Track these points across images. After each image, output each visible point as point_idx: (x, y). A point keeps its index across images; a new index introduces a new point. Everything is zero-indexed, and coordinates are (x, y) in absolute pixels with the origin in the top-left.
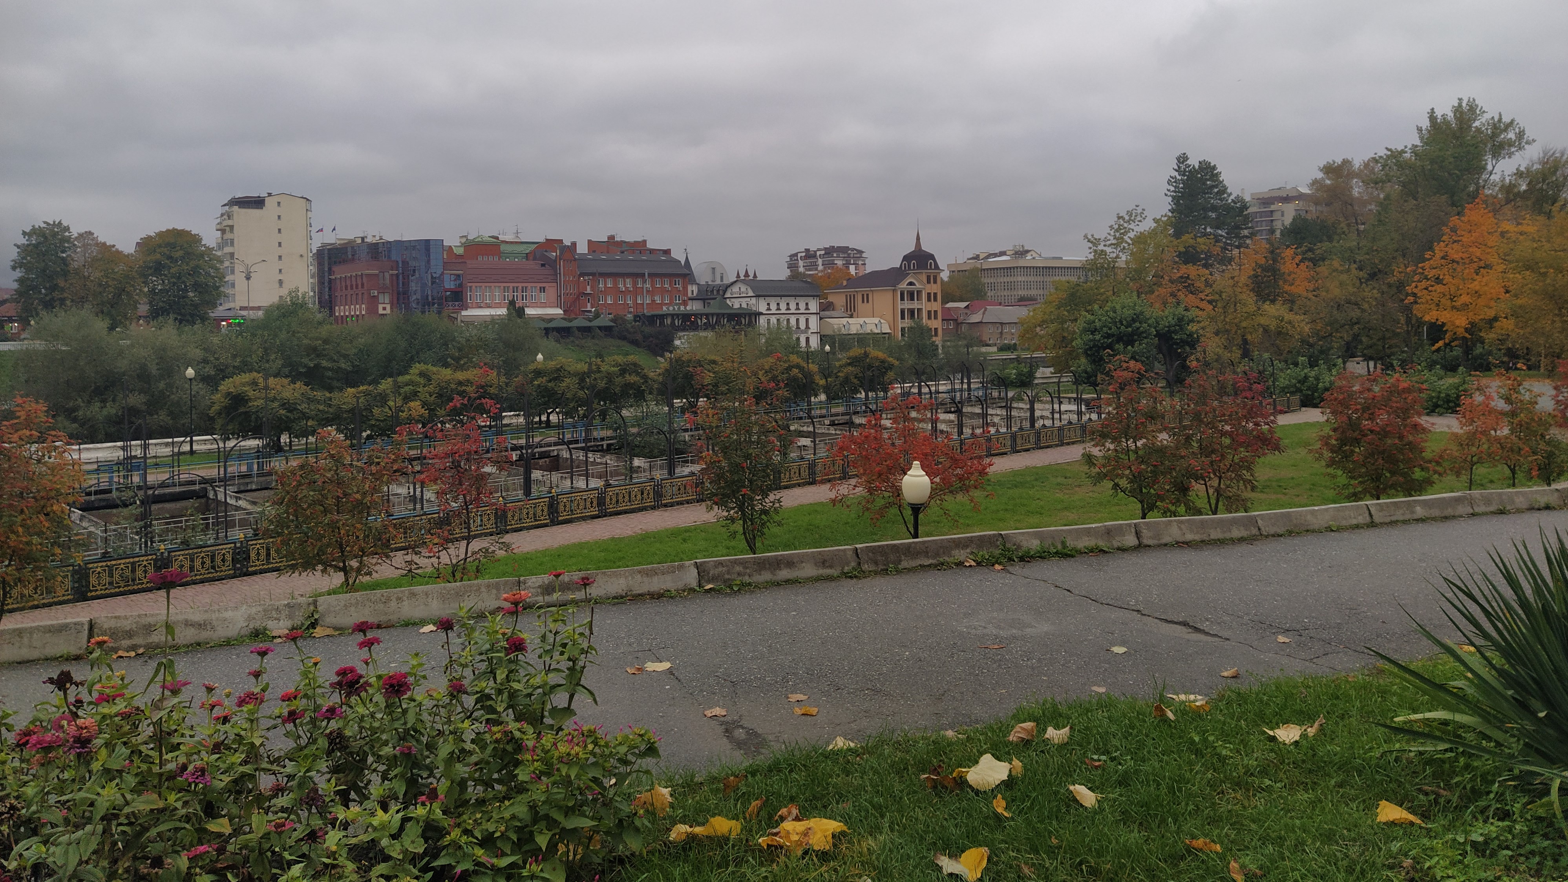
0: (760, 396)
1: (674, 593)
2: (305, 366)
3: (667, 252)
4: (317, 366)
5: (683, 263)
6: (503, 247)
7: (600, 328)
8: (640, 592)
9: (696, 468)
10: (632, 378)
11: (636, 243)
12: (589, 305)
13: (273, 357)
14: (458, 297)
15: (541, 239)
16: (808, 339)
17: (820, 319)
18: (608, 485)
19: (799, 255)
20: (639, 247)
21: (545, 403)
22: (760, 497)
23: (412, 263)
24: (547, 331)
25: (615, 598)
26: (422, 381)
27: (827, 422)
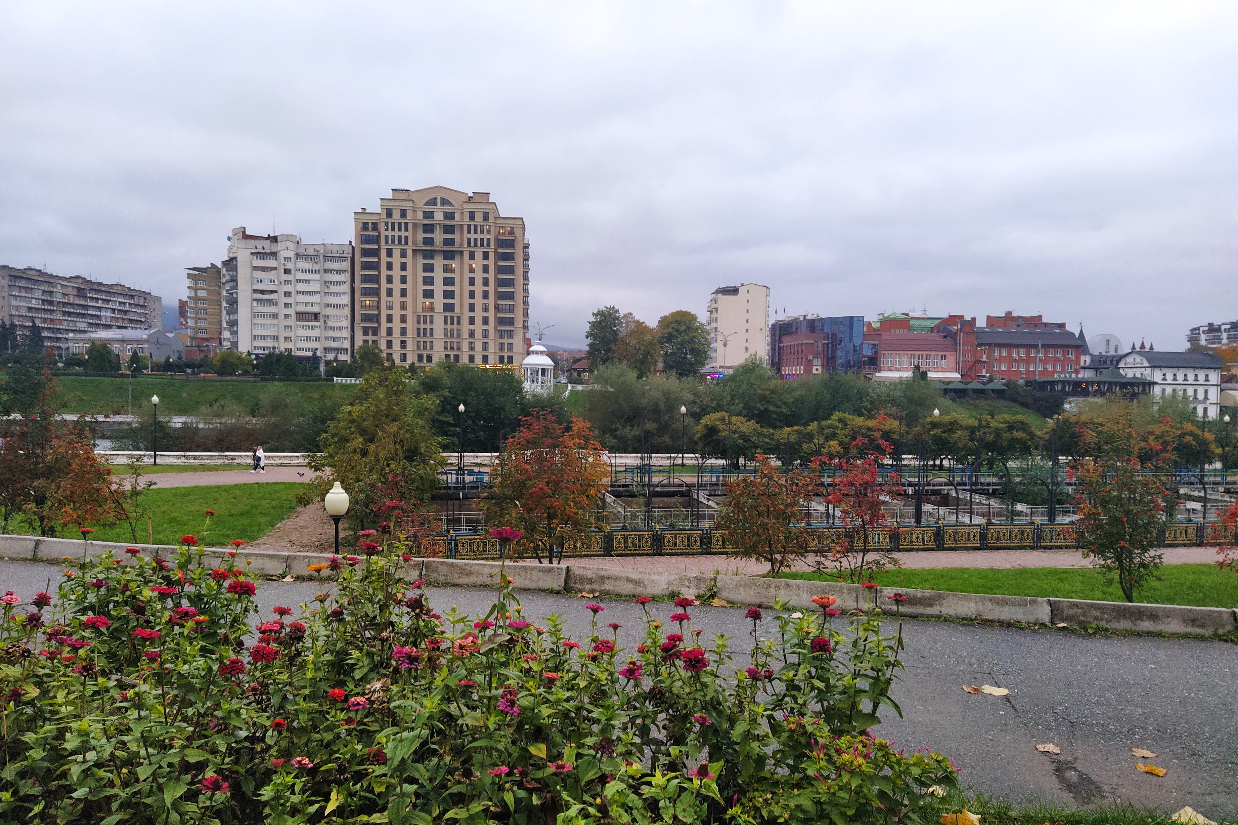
0: (1145, 458)
1: (1024, 625)
2: (758, 409)
3: (1062, 326)
4: (766, 410)
5: (1077, 336)
6: (912, 322)
7: (993, 391)
8: (990, 618)
9: (1075, 518)
10: (1020, 435)
11: (1032, 317)
12: (984, 371)
13: (737, 401)
14: (873, 362)
15: (945, 316)
16: (1205, 410)
17: (1222, 390)
18: (990, 523)
19: (1202, 329)
20: (1035, 321)
21: (939, 450)
22: (1140, 551)
23: (839, 335)
24: (946, 391)
25: (964, 619)
26: (840, 425)
27: (1221, 489)
